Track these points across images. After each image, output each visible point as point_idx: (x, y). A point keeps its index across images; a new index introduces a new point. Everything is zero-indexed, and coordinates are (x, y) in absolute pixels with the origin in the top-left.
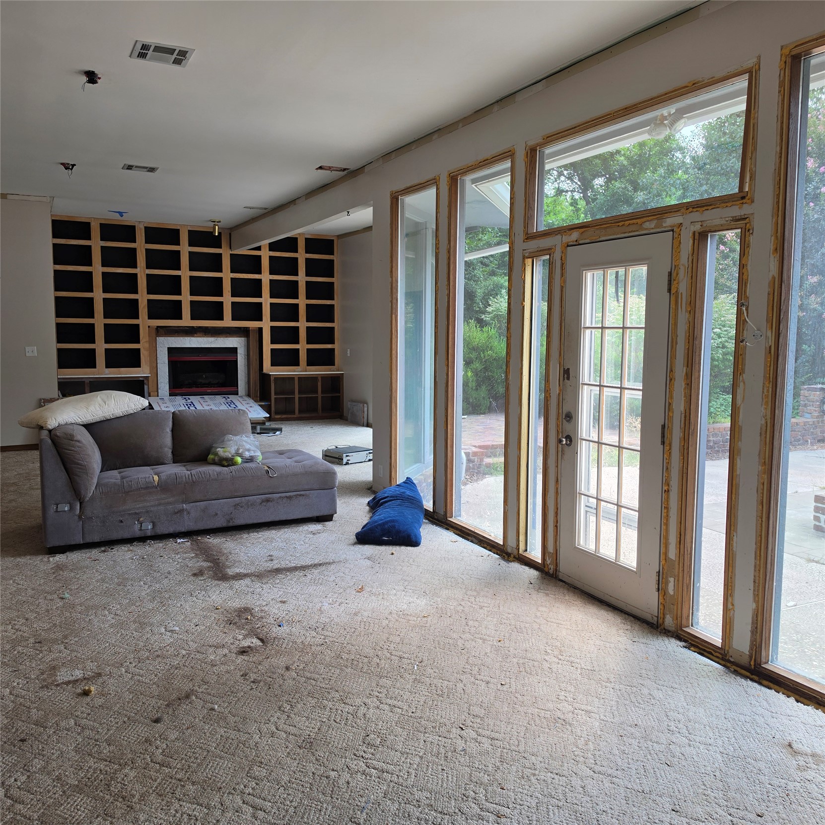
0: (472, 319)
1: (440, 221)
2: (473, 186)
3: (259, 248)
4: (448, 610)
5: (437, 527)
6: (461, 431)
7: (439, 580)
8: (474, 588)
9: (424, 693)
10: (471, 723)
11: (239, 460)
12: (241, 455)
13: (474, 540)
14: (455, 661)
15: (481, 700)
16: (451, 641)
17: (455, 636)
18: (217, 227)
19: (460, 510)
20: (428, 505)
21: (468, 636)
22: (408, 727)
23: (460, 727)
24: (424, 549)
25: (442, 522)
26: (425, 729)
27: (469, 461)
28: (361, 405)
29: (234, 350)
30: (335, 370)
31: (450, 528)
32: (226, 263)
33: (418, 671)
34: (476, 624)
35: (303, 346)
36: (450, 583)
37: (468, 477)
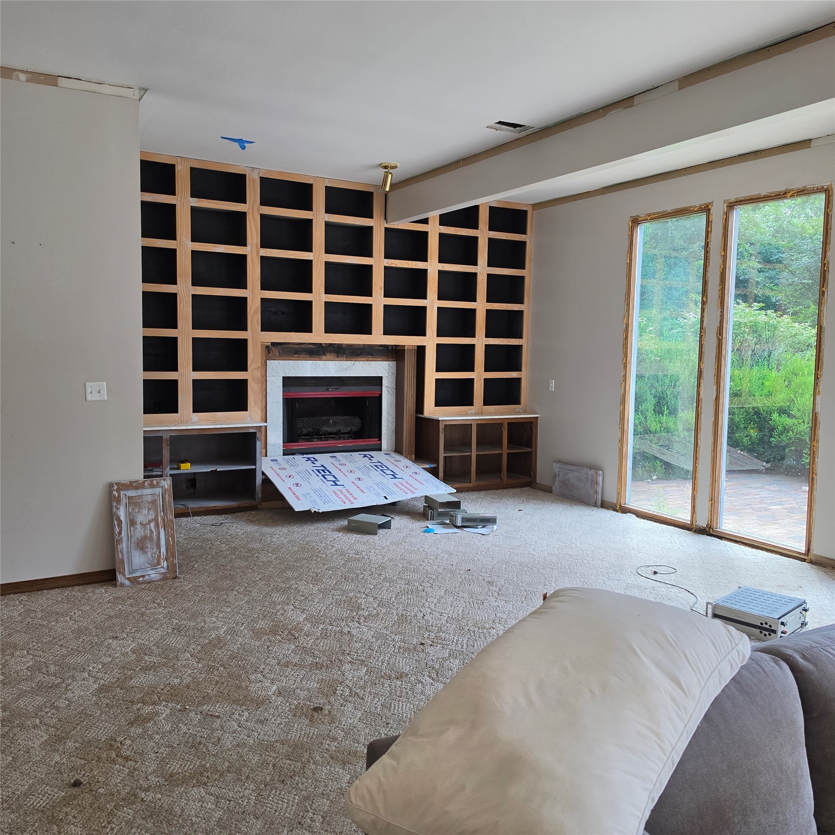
3: (425, 221)
29: (378, 381)
30: (521, 411)
32: (379, 242)
35: (479, 375)
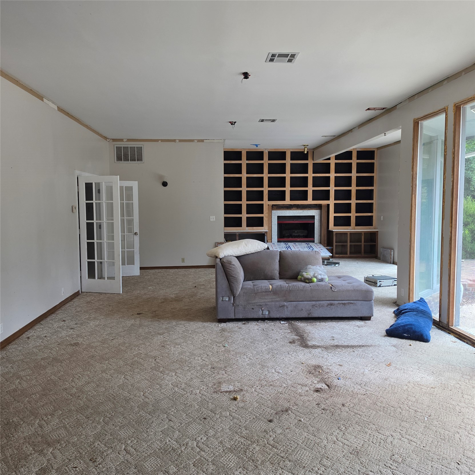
0: (469, 196)
1: (448, 134)
2: (472, 110)
3: (329, 159)
4: (449, 386)
5: (442, 332)
6: (461, 270)
7: (443, 365)
8: (468, 374)
9: (432, 436)
10: (465, 462)
11: (315, 280)
12: (316, 278)
13: (469, 342)
14: (454, 419)
15: (472, 448)
16: (451, 406)
17: (454, 403)
18: (306, 149)
19: (458, 322)
20: (436, 316)
21: (462, 404)
22: (420, 455)
23: (457, 463)
24: (432, 345)
25: (446, 329)
26: (432, 459)
27: (465, 289)
28: (390, 251)
29: (313, 217)
30: (373, 229)
31: (451, 333)
32: (310, 168)
33: (427, 421)
34: (469, 397)
35: (353, 215)
36: (451, 369)
37: (464, 300)
